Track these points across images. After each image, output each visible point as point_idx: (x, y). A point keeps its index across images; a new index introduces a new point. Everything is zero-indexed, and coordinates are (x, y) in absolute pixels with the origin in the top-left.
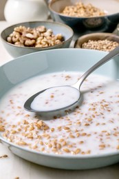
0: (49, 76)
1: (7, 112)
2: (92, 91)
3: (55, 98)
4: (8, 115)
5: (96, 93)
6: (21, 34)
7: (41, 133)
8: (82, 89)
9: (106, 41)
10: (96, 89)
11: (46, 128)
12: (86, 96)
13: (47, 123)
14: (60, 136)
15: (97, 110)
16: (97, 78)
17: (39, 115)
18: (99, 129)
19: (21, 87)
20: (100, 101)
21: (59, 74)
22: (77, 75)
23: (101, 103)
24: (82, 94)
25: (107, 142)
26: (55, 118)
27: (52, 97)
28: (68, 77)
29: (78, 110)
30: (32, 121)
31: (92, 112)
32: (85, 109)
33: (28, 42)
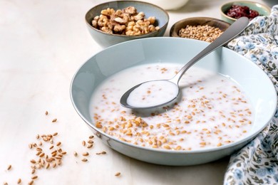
0: (143, 68)
1: (101, 108)
2: (191, 86)
3: (152, 94)
4: (103, 111)
5: (195, 88)
6: (109, 18)
7: (140, 130)
8: (181, 84)
9: (207, 27)
10: (195, 84)
11: (144, 125)
12: (185, 92)
13: (146, 120)
14: (159, 133)
15: (197, 107)
16: (196, 72)
17: (136, 112)
18: (200, 127)
19: (112, 81)
20: (200, 97)
21: (153, 65)
22: (174, 67)
23: (201, 99)
24: (180, 89)
25: (207, 140)
26: (153, 115)
27: (149, 92)
28: (164, 69)
29: (177, 107)
30: (130, 118)
31: (192, 110)
32: (184, 105)
33: (118, 28)
